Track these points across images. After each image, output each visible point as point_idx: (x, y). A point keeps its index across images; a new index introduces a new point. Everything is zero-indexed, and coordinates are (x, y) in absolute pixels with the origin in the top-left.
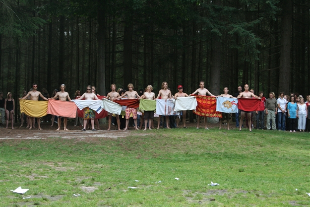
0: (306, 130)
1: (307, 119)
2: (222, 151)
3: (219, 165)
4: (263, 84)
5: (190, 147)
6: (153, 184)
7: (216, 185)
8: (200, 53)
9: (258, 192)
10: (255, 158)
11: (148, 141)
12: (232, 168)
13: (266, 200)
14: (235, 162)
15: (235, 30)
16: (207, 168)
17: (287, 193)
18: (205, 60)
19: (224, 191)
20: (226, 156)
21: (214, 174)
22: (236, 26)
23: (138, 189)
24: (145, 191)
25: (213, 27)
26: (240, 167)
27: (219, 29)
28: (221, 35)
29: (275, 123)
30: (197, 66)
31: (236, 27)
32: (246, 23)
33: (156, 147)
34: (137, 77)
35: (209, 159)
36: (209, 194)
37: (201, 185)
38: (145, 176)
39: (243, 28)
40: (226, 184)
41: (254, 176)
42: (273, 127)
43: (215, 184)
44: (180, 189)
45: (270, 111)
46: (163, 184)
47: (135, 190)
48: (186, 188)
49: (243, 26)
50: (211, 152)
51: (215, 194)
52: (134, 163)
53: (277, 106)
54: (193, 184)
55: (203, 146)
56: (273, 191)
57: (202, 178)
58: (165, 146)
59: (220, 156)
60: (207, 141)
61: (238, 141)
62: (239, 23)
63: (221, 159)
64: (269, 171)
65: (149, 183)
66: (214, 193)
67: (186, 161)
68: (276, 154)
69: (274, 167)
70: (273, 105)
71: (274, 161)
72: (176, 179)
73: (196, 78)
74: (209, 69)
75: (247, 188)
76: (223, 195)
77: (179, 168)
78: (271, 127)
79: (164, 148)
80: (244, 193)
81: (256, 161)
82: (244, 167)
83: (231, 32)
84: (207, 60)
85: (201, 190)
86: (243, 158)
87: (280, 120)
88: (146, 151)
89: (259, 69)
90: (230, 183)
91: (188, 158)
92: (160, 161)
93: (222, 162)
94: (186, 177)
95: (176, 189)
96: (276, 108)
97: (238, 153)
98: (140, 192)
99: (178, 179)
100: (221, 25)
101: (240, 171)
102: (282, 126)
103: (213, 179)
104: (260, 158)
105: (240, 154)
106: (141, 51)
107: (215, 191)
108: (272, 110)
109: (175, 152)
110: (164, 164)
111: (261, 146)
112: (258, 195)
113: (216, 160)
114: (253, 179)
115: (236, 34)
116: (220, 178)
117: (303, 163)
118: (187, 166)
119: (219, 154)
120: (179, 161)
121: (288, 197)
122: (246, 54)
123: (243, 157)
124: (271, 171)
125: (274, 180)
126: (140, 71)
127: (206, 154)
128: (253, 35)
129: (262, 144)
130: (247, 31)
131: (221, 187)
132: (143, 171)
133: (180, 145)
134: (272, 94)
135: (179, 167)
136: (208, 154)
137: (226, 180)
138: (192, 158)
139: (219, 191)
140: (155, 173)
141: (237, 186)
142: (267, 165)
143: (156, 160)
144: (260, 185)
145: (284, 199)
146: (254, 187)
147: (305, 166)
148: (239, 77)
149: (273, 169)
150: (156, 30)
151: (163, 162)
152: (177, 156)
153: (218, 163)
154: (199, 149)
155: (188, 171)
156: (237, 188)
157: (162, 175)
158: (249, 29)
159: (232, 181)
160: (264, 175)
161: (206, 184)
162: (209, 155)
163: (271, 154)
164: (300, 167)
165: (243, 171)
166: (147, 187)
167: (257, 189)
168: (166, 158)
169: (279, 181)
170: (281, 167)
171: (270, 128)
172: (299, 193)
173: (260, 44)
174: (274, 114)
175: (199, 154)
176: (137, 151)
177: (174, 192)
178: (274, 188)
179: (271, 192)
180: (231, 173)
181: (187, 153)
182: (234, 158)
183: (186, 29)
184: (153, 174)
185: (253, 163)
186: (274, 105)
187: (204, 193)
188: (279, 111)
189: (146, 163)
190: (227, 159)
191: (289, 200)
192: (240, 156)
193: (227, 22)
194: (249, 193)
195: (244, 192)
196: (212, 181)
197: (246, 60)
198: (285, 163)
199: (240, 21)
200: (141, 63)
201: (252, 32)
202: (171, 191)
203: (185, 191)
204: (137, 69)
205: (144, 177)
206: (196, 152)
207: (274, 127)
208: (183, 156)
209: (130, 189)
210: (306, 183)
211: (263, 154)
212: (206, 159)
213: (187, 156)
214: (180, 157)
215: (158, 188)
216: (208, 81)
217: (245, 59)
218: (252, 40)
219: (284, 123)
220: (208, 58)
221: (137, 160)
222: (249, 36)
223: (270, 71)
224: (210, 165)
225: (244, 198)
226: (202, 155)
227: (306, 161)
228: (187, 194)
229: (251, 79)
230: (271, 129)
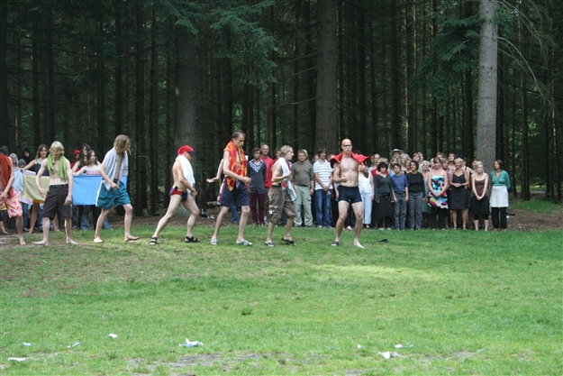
0: (372, 226)
1: (374, 202)
2: (206, 274)
3: (201, 303)
4: (283, 134)
5: (139, 267)
6: (61, 350)
7: (196, 346)
8: (152, 72)
9: (282, 356)
10: (273, 285)
11: (48, 259)
12: (227, 308)
13: (300, 371)
14: (233, 295)
15: (224, 21)
16: (176, 309)
17: (341, 355)
18: (163, 85)
19: (213, 357)
20: (214, 283)
21: (190, 321)
22: (226, 13)
23: (31, 362)
24: (45, 364)
25: (178, 15)
26: (244, 305)
27: (192, 20)
28: (195, 31)
29: (310, 212)
30: (147, 97)
31: (226, 16)
32: (246, 8)
33: (65, 271)
34: (19, 124)
35: (179, 291)
36: (183, 365)
37: (166, 347)
38: (45, 333)
39: (239, 17)
40: (216, 342)
41: (273, 324)
42: (306, 220)
43: (194, 343)
44: (122, 358)
45: (301, 188)
46: (84, 348)
47: (24, 365)
48: (134, 354)
49: (239, 13)
50: (183, 278)
51: (195, 365)
52: (20, 306)
53: (313, 177)
54: (147, 345)
55: (165, 265)
56: (312, 352)
57: (165, 332)
58: (85, 268)
59: (202, 283)
60: (174, 254)
61: (236, 252)
62: (233, 6)
63: (203, 291)
64: (303, 312)
65: (53, 348)
66: (193, 361)
67: (131, 297)
68: (314, 276)
69: (313, 303)
70: (304, 176)
71: (311, 289)
72: (111, 337)
73: (145, 122)
74: (172, 104)
75: (259, 348)
76: (211, 365)
77: (116, 313)
78: (303, 220)
79: (84, 273)
80: (254, 359)
81: (275, 292)
82: (252, 304)
83: (215, 26)
84: (167, 84)
85: (165, 358)
86: (248, 287)
87: (320, 205)
88: (45, 280)
89: (274, 103)
90: (225, 338)
91: (135, 292)
92: (74, 301)
93: (207, 297)
94: (132, 330)
95: (112, 357)
96: (312, 182)
97: (238, 277)
98: (35, 368)
99: (114, 336)
100: (195, 11)
101: (244, 314)
102: (324, 218)
103: (189, 332)
104: (283, 286)
105: (243, 278)
106: (27, 67)
107: (194, 358)
108: (304, 186)
109: (107, 280)
110: (85, 305)
111: (284, 261)
112: (283, 362)
113: (193, 292)
114: (270, 329)
115: (227, 30)
116: (204, 331)
117: (369, 292)
118: (133, 309)
119: (199, 281)
120: (115, 298)
121: (344, 362)
122: (248, 70)
123: (248, 285)
124: (307, 312)
125: (313, 329)
126: (25, 109)
127: (173, 281)
128: (261, 31)
129: (285, 255)
130: (247, 23)
131: (208, 348)
132: (39, 322)
133: (117, 264)
134: (303, 154)
135: (117, 310)
136: (177, 280)
137: (217, 333)
138: (143, 291)
139: (203, 358)
140: (66, 326)
141: (239, 344)
142: (298, 299)
143: (67, 298)
144: (286, 340)
145: (335, 367)
146: (275, 346)
147: (372, 297)
148: (234, 119)
149: (310, 307)
150: (59, 21)
151: (81, 303)
152: (110, 288)
153: (198, 299)
154: (157, 271)
155: (136, 318)
156: (240, 349)
157: (80, 329)
158: (251, 18)
159: (228, 335)
160: (292, 320)
161: (175, 344)
162: (178, 283)
163: (305, 277)
164: (363, 301)
165: (249, 314)
166: (51, 356)
167: (281, 349)
168: (89, 294)
169: (323, 331)
170: (326, 302)
171: (300, 224)
172: (364, 353)
173: (276, 49)
174: (307, 193)
175: (157, 283)
176: (24, 280)
177: (109, 363)
178: (314, 346)
179: (309, 355)
180: (226, 318)
181: (133, 281)
182: (229, 288)
183: (122, 20)
184: (60, 327)
185: (270, 296)
186: (307, 176)
187: (171, 364)
188: (318, 187)
189: (45, 307)
190: (216, 290)
191: (345, 367)
192: (242, 283)
193: (207, 5)
194: (265, 357)
195: (254, 356)
196: (188, 337)
197: (250, 82)
198: (333, 293)
199: (235, 3)
200: (26, 92)
201: (259, 26)
202: (102, 361)
203: (132, 361)
204: (19, 105)
205: (42, 336)
206: (150, 279)
207: (309, 220)
208: (125, 287)
209: (14, 363)
210: (377, 333)
211: (289, 276)
212: (173, 291)
213: (132, 288)
214: (119, 291)
215: (75, 357)
216: (171, 129)
217: (248, 82)
218: (260, 42)
219: (328, 211)
220: (168, 81)
221: (25, 301)
222: (252, 34)
223: (296, 106)
224: (182, 304)
225: (254, 369)
226: (164, 284)
227: (375, 288)
228: (137, 366)
229: (259, 124)
230: (303, 225)
